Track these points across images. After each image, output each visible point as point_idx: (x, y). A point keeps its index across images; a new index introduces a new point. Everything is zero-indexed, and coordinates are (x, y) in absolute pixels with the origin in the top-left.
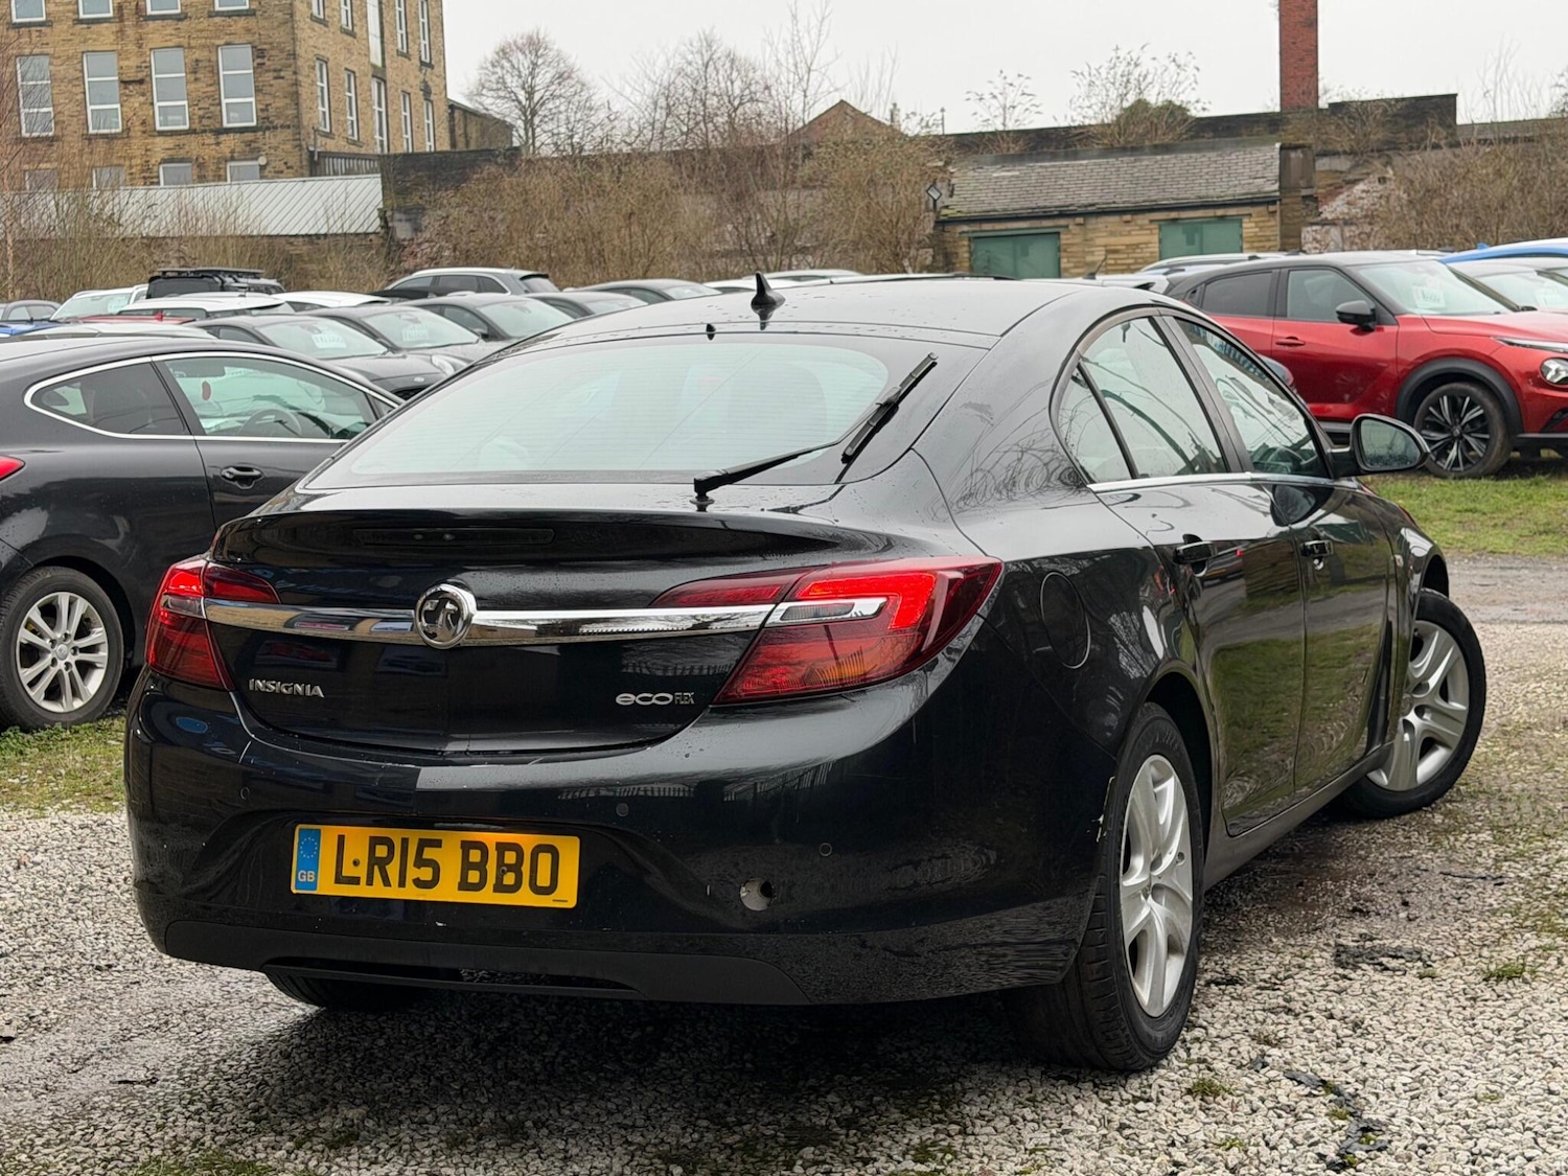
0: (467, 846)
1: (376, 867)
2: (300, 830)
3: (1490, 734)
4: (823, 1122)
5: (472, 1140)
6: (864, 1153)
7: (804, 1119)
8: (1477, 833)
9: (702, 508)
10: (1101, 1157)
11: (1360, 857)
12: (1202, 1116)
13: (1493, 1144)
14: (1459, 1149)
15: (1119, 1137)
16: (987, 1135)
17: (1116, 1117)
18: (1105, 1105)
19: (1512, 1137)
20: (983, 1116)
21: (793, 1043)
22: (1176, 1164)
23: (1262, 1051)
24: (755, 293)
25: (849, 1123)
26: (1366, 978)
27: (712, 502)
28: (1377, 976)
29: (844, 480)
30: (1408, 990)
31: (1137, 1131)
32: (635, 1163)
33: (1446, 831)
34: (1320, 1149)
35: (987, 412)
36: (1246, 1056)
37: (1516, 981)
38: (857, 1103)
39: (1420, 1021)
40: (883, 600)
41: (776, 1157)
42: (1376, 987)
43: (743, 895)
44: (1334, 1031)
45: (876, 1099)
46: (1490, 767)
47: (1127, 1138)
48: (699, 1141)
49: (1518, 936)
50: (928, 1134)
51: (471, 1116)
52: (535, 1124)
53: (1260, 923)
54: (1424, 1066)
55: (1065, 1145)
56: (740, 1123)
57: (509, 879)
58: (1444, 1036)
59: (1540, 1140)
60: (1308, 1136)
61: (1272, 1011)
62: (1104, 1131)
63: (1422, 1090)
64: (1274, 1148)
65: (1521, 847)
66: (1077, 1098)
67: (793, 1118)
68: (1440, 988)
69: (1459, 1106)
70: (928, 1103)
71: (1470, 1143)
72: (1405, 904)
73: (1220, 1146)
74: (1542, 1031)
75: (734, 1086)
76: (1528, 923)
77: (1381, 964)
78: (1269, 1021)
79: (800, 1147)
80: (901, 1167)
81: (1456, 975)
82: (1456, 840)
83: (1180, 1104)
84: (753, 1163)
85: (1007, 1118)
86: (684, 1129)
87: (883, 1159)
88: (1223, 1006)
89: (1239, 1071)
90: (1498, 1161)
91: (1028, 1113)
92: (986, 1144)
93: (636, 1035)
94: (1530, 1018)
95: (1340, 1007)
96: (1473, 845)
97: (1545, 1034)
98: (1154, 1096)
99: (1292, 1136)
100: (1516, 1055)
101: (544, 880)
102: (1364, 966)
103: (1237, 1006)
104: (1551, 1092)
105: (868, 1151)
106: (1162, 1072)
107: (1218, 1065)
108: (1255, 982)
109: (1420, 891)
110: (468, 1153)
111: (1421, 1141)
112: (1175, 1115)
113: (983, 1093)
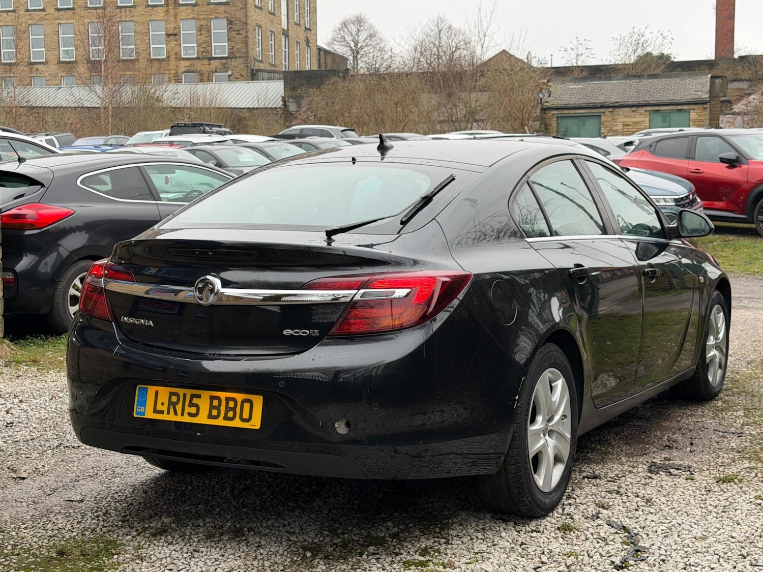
0: (212, 398)
1: (171, 406)
2: (139, 388)
3: (756, 364)
4: (383, 535)
5: (217, 535)
6: (397, 550)
7: (374, 533)
8: (737, 411)
9: (329, 244)
10: (508, 558)
11: (677, 421)
12: (561, 540)
13: (697, 561)
14: (680, 562)
15: (520, 549)
16: (457, 545)
17: (520, 539)
18: (517, 533)
19: (707, 558)
20: (458, 536)
21: (379, 497)
22: (542, 563)
23: (599, 511)
24: (379, 144)
25: (394, 536)
26: (660, 479)
27: (334, 241)
28: (666, 478)
29: (401, 233)
30: (678, 485)
31: (528, 546)
32: (290, 550)
33: (722, 410)
34: (613, 559)
35: (475, 203)
36: (590, 513)
37: (732, 483)
38: (401, 527)
39: (679, 500)
40: (408, 290)
41: (356, 550)
42: (663, 483)
43: (336, 426)
44: (637, 503)
45: (410, 525)
46: (751, 380)
47: (523, 549)
48: (323, 541)
49: (741, 462)
50: (430, 543)
51: (221, 524)
52: (248, 529)
53: (619, 450)
54: (674, 522)
55: (493, 551)
56: (343, 534)
57: (230, 414)
58: (689, 508)
59: (721, 560)
60: (608, 552)
61: (610, 492)
62: (513, 546)
63: (670, 533)
64: (592, 557)
65: (756, 419)
66: (504, 529)
67: (369, 532)
68: (694, 485)
69: (685, 542)
70: (434, 528)
71: (686, 560)
72: (692, 444)
73: (565, 555)
74: (736, 508)
75: (346, 515)
76: (747, 456)
77: (669, 472)
78: (607, 497)
79: (368, 546)
80: (413, 558)
81: (703, 479)
82: (726, 414)
83: (553, 534)
84: (345, 553)
85: (469, 538)
86: (317, 535)
87: (405, 553)
88: (587, 489)
89: (585, 520)
90: (697, 569)
91: (480, 535)
92: (456, 549)
93: (307, 490)
94: (733, 501)
95: (643, 492)
96: (733, 417)
97: (738, 509)
98: (541, 530)
99: (601, 552)
100: (721, 519)
101: (246, 415)
102: (661, 473)
103: (594, 490)
104: (732, 537)
105: (400, 549)
106: (549, 519)
107: (576, 517)
108: (607, 478)
109: (701, 438)
110: (214, 542)
111: (663, 557)
112: (549, 539)
113: (462, 525)
